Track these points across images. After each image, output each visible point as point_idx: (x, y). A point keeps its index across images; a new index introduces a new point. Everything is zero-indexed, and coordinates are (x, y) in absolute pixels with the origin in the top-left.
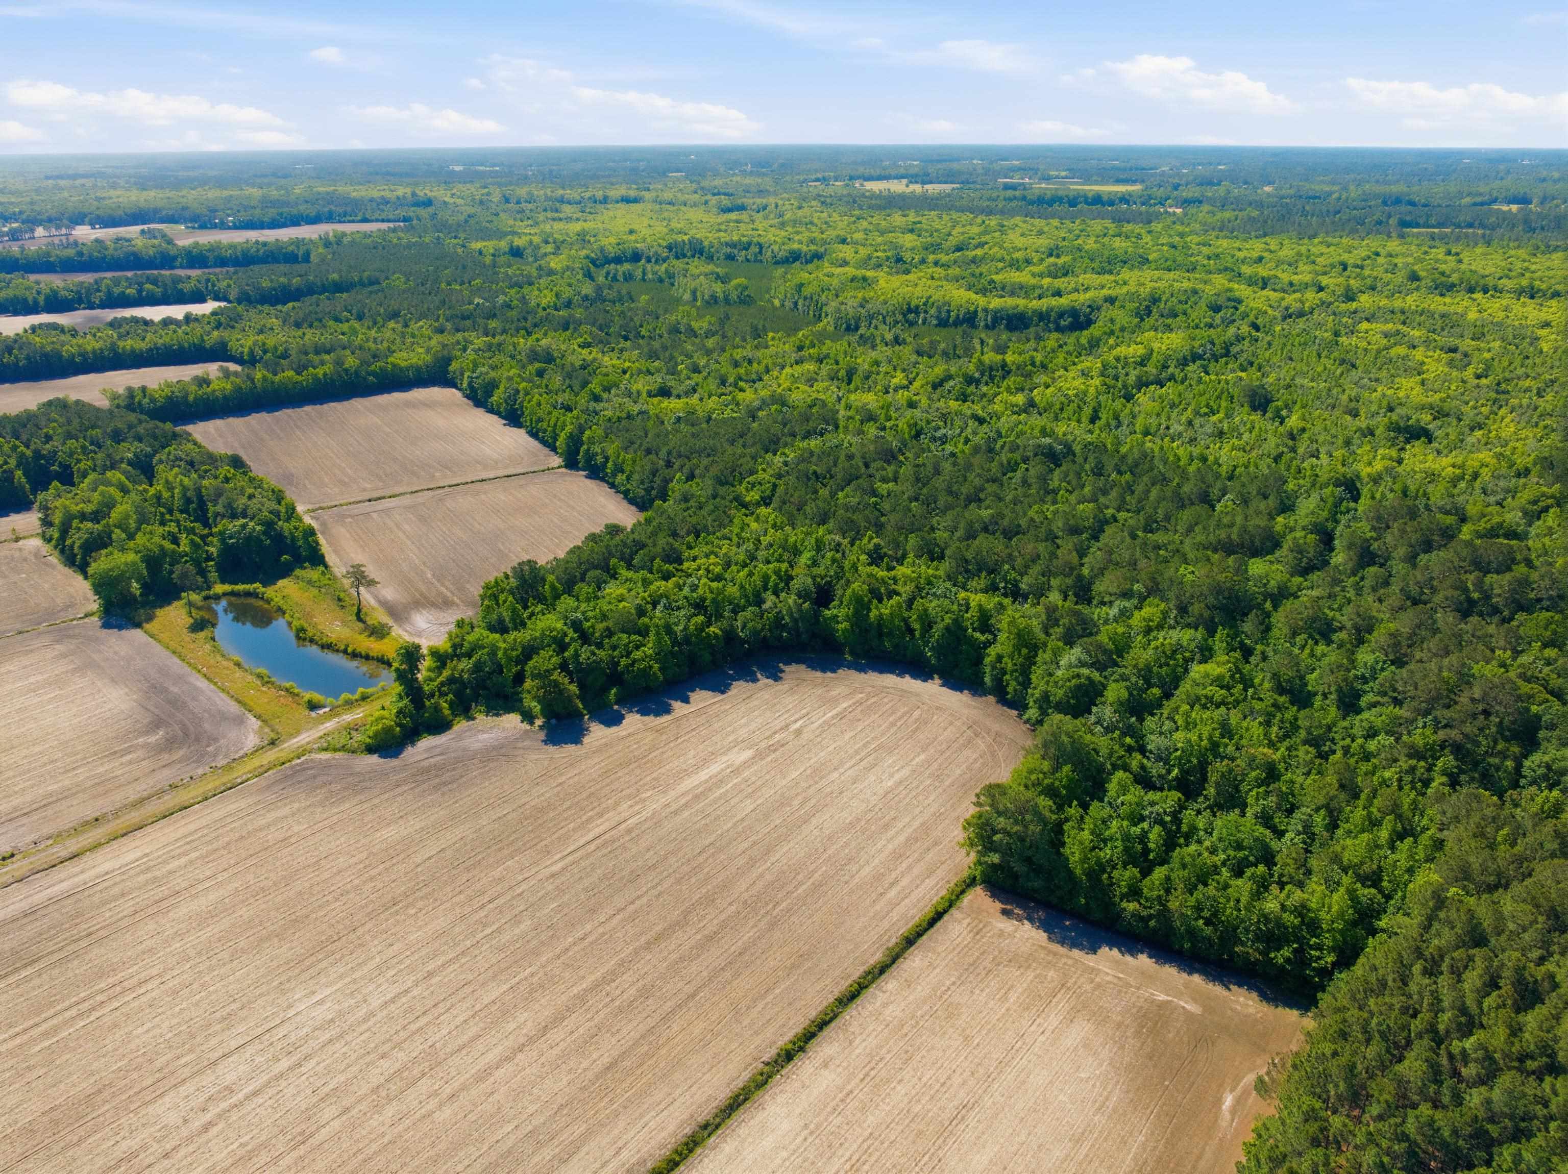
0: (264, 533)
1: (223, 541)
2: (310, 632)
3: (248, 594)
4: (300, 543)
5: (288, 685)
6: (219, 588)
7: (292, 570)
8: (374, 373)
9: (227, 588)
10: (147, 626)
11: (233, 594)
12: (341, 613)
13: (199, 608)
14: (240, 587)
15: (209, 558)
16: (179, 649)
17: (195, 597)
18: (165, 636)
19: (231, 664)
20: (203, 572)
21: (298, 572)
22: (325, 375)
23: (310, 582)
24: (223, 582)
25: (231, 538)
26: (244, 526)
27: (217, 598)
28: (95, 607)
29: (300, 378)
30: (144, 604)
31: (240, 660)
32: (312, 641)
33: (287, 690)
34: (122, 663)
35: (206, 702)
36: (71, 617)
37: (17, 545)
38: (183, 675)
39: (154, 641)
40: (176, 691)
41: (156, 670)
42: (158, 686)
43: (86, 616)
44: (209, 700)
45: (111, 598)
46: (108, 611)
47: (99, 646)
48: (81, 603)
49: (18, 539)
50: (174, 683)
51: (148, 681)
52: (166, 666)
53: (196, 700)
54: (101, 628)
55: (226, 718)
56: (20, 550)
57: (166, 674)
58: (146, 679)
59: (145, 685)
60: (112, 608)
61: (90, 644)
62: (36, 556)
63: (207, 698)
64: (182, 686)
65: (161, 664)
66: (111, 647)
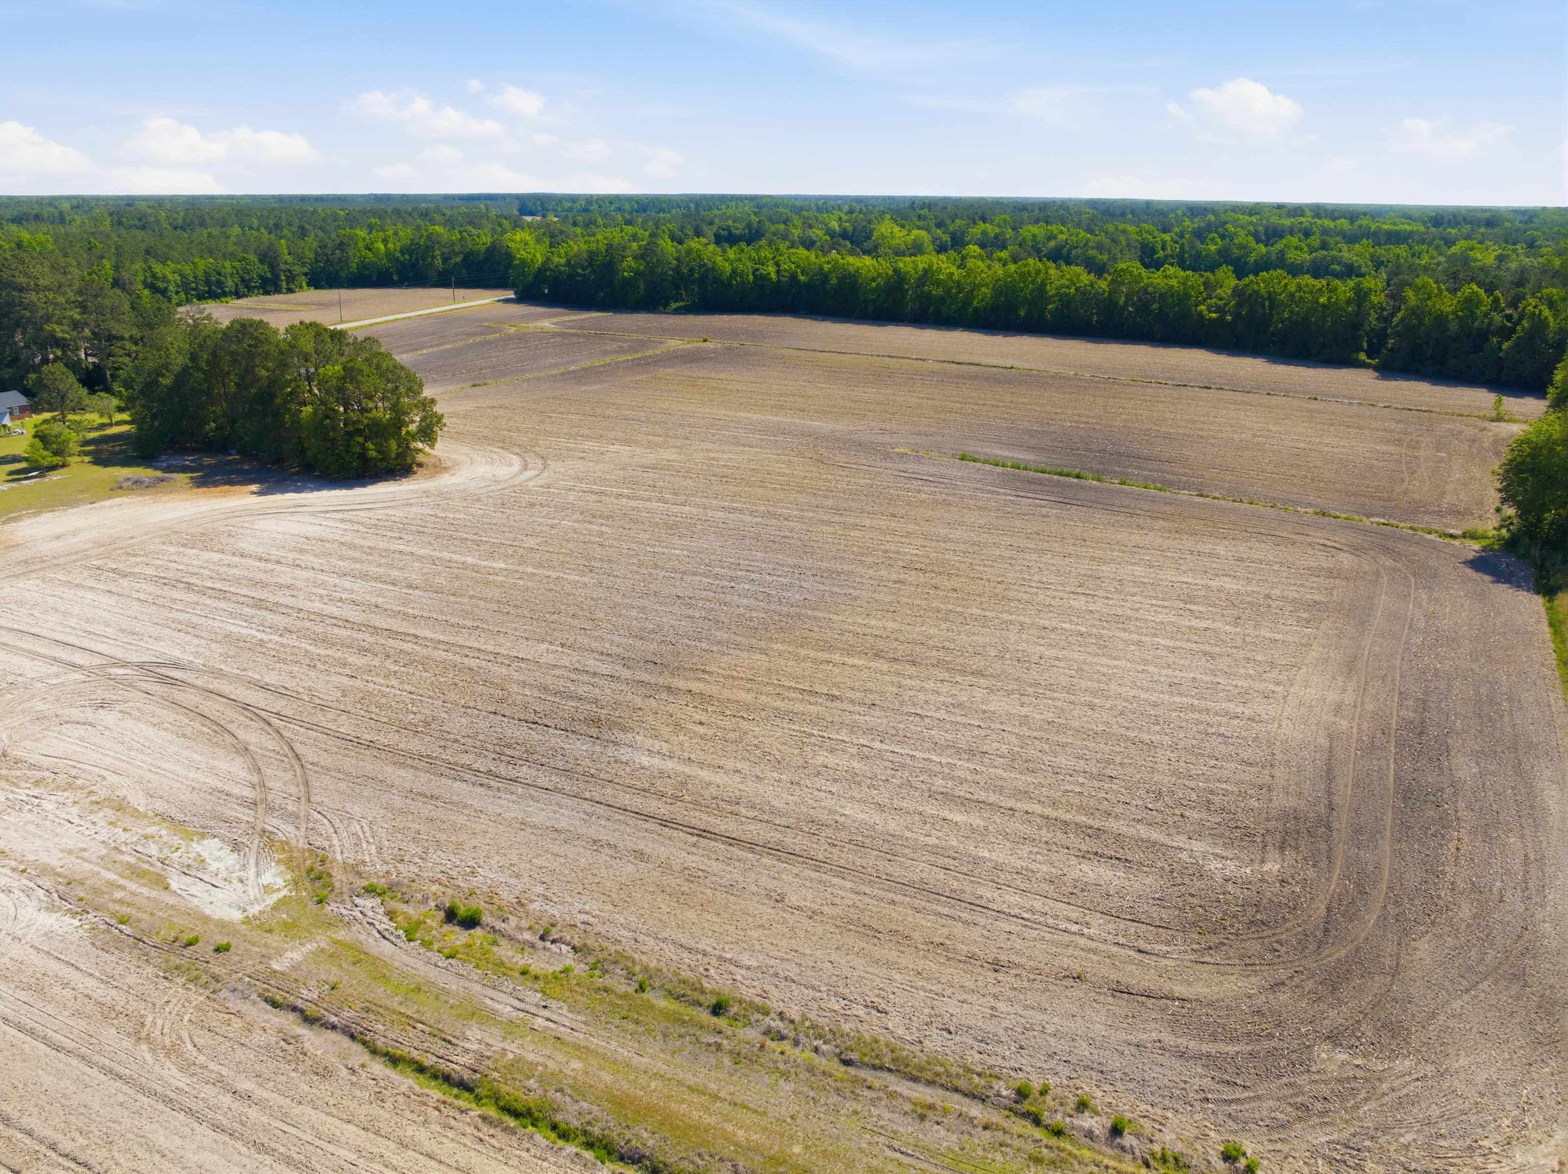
28: (1489, 525)
34: (1418, 640)
35: (1517, 865)
36: (1435, 527)
37: (1487, 424)
38: (1531, 746)
39: (1548, 636)
40: (1460, 774)
41: (1477, 693)
42: (1433, 731)
43: (1464, 536)
44: (1533, 869)
45: (1540, 520)
46: (1511, 545)
47: (1416, 589)
48: (1480, 517)
49: (1499, 419)
50: (1482, 752)
51: (1423, 706)
52: (1510, 700)
53: (1488, 839)
54: (1464, 563)
55: (1520, 977)
56: (1484, 429)
57: (1490, 720)
58: (1425, 702)
59: (1404, 713)
60: (1526, 540)
61: (1406, 578)
62: (1496, 441)
63: (1532, 856)
64: (1493, 773)
65: (1504, 689)
66: (1437, 600)
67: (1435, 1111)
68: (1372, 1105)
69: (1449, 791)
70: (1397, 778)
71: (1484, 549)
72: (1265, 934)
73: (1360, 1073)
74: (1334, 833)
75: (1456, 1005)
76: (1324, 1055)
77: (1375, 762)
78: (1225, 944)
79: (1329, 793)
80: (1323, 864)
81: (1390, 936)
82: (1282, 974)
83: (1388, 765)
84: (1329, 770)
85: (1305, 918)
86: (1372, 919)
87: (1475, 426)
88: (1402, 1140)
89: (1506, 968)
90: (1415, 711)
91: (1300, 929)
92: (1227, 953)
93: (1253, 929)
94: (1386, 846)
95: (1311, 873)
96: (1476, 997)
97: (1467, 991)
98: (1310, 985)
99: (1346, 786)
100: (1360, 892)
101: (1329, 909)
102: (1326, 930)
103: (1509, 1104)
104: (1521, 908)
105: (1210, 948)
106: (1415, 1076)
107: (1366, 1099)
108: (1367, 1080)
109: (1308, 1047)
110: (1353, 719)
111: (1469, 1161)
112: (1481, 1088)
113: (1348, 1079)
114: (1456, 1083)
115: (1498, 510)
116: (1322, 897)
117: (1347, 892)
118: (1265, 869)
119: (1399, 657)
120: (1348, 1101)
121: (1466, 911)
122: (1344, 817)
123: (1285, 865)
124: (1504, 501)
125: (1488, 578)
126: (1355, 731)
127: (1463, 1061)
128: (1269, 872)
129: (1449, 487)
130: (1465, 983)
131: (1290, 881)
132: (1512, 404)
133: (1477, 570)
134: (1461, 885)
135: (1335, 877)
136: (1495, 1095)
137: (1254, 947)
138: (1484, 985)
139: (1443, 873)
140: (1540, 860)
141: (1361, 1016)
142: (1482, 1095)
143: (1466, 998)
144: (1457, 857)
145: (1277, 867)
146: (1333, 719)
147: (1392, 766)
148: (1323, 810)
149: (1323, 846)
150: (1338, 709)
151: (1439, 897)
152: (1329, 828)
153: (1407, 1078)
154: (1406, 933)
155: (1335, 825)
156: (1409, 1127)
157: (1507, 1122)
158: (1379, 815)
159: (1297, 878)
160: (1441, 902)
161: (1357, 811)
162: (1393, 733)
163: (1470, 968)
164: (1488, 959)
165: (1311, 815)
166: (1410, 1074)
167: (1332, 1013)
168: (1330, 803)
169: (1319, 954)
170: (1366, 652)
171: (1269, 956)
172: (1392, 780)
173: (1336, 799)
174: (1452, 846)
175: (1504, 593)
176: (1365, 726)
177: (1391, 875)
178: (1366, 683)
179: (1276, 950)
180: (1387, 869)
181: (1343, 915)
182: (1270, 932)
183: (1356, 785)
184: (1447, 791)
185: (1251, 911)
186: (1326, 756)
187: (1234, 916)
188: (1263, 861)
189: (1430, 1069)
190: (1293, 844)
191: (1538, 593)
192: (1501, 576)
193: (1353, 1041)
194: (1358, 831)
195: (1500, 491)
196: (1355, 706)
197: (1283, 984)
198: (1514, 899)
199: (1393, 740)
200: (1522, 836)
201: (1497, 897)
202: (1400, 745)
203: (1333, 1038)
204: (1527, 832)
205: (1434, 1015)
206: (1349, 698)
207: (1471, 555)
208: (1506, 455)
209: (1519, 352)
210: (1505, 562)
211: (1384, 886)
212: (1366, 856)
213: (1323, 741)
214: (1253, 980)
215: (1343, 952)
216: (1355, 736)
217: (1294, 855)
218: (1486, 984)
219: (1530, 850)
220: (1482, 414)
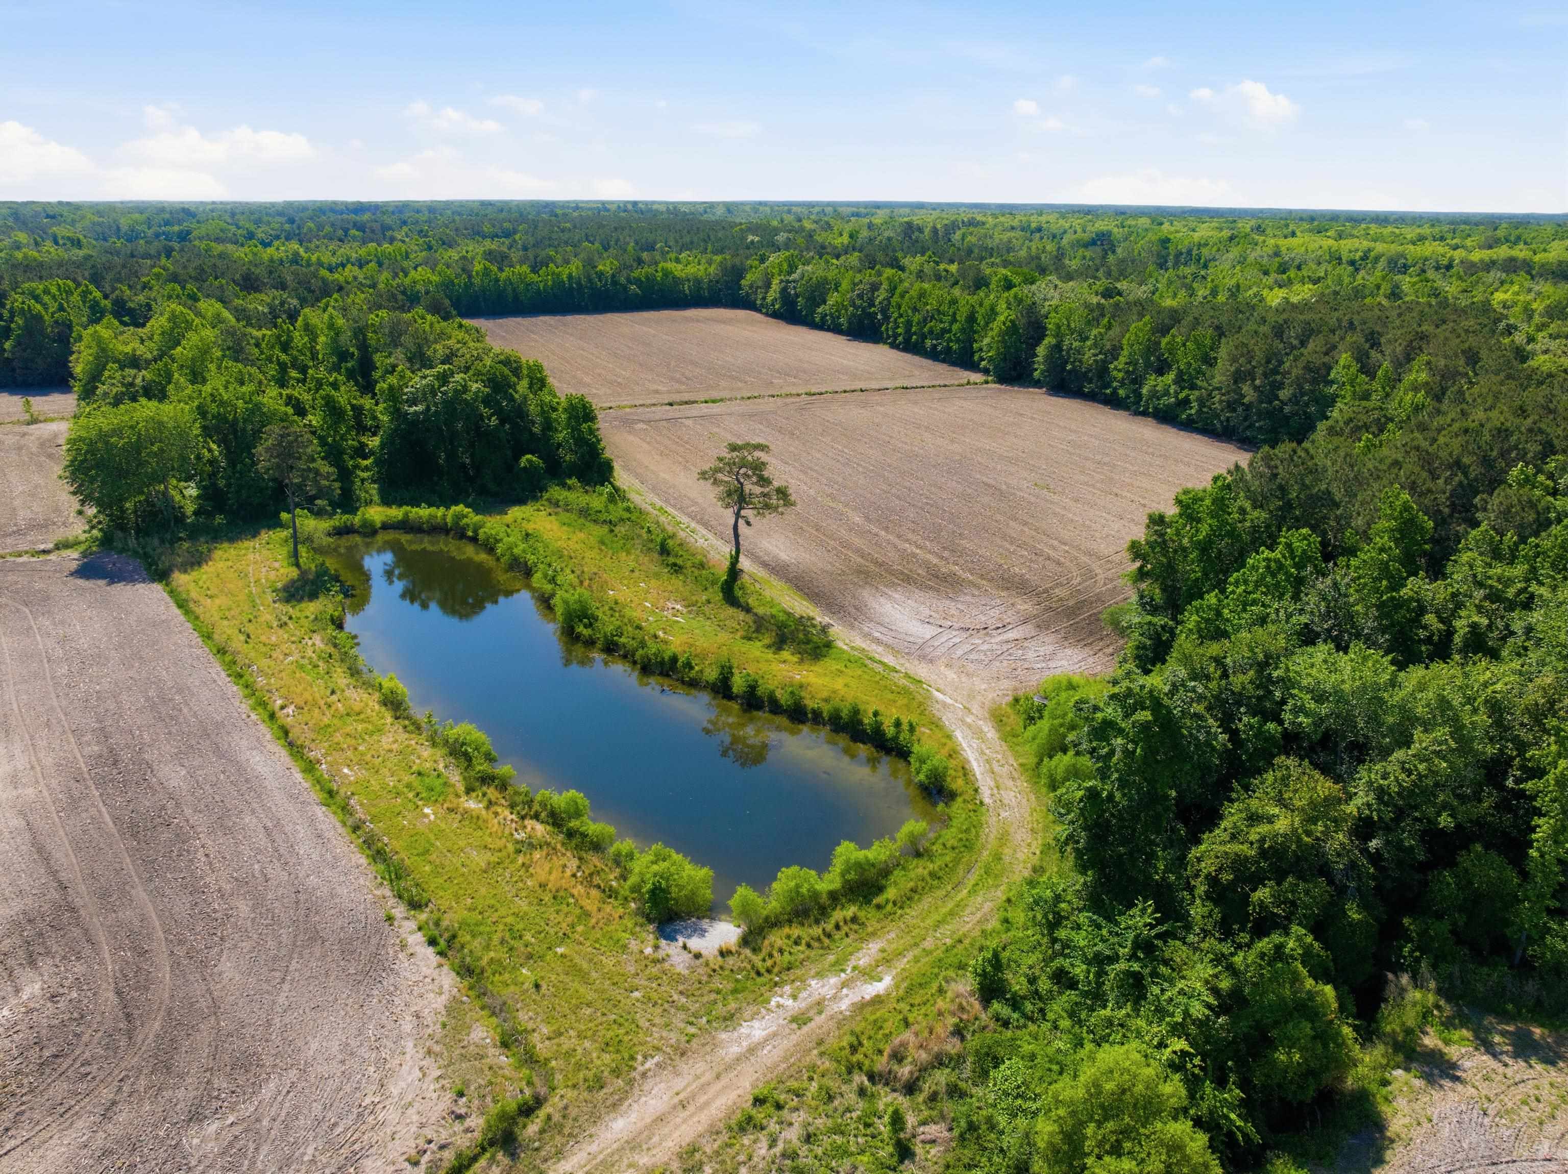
0: (487, 401)
1: (397, 414)
2: (607, 625)
3: (437, 529)
4: (561, 436)
5: (561, 799)
6: (376, 513)
7: (543, 489)
8: (638, 281)
9: (396, 513)
10: (180, 579)
11: (404, 526)
12: (677, 582)
13: (318, 550)
14: (423, 512)
15: (361, 452)
16: (237, 643)
17: (310, 525)
18: (210, 609)
19: (371, 703)
20: (345, 475)
21: (556, 492)
22: (570, 277)
23: (584, 512)
24: (386, 502)
25: (413, 402)
26: (444, 378)
27: (369, 531)
28: (78, 529)
29: (535, 277)
30: (194, 533)
31: (402, 688)
32: (611, 648)
33: (555, 819)
34: (64, 670)
35: (262, 840)
36: (22, 547)
37: (25, 428)
38: (219, 725)
39: (182, 618)
40: (173, 783)
41: (148, 699)
42: (125, 756)
43: (57, 547)
44: (276, 835)
45: (123, 511)
46: (106, 541)
47: (35, 619)
48: (64, 524)
49: (34, 421)
50: (180, 752)
51: (103, 734)
52: (180, 691)
53: (228, 831)
54: (72, 574)
55: (315, 937)
56: (24, 435)
57: (172, 718)
58: (102, 729)
59: (87, 750)
60: (120, 534)
61: (18, 610)
62: (43, 444)
63: (269, 824)
64: (201, 767)
65: (170, 684)
66: (62, 622)
67: (317, 1108)
68: (265, 1149)
69: (170, 805)
70: (116, 820)
71: (84, 554)
72: (65, 1066)
73: (236, 1130)
74: (82, 912)
75: (281, 1000)
76: (196, 1141)
77: (84, 815)
78: (23, 1112)
79: (54, 873)
80: (87, 951)
81: (191, 978)
82: (107, 1094)
83: (99, 811)
84: (40, 850)
85: (99, 1019)
86: (165, 974)
87: (15, 434)
88: (306, 1158)
89: (301, 937)
90: (98, 743)
91: (100, 1034)
92: (31, 1119)
93: (48, 1071)
94: (140, 893)
95: (79, 968)
96: (293, 980)
97: (283, 980)
98: (143, 1082)
99: (67, 855)
100: (140, 955)
101: (119, 993)
102: (128, 1016)
103: (363, 1052)
104: (284, 876)
105: (7, 1130)
106: (284, 1092)
107: (257, 1149)
108: (246, 1130)
109: (175, 1147)
110: (37, 782)
111: (364, 1127)
112: (340, 1057)
113: (231, 1145)
114: (319, 1069)
115: (80, 513)
116: (104, 986)
117: (127, 963)
118: (25, 997)
119: (53, 695)
120: (241, 1165)
121: (243, 908)
122: (82, 888)
123: (46, 978)
124: (83, 502)
125: (102, 582)
126: (46, 793)
127: (314, 1046)
128: (33, 997)
129: (16, 503)
130: (278, 974)
131: (61, 991)
132: (41, 403)
133: (88, 578)
134: (227, 887)
135: (107, 955)
136: (352, 1054)
137: (59, 1089)
138: (294, 965)
139: (206, 885)
140: (278, 824)
141: (208, 1074)
142: (343, 1062)
143: (286, 987)
144: (210, 863)
145: (37, 986)
146: (15, 793)
147: (104, 809)
148: (55, 895)
149: (77, 932)
150: (14, 780)
151: (215, 911)
152: (73, 910)
153: (280, 1098)
154: (204, 964)
155: (78, 902)
156: (306, 1142)
157: (372, 1069)
158: (118, 866)
159: (67, 983)
160: (219, 915)
161: (92, 875)
162: (86, 776)
163: (275, 959)
164: (284, 938)
165: (46, 907)
166: (280, 1092)
167: (181, 1093)
168: (60, 883)
169: (134, 1044)
170: (15, 706)
171: (82, 1087)
172: (111, 824)
173: (63, 876)
174: (200, 854)
175: (123, 592)
176: (54, 783)
177: (159, 917)
178: (32, 738)
179: (88, 1074)
180: (154, 917)
181: (136, 990)
182: (69, 1061)
183: (77, 849)
184: (169, 805)
185: (34, 1054)
186: (27, 836)
187: (17, 1073)
188: (17, 991)
189: (293, 1074)
190: (42, 951)
191: (153, 581)
192: (113, 577)
193: (215, 1104)
194: (104, 895)
195: (74, 493)
196: (32, 768)
197: (114, 1103)
198: (276, 872)
199: (90, 783)
200: (253, 812)
201: (261, 879)
202: (101, 783)
203: (196, 1117)
204: (255, 805)
205: (269, 1024)
206: (21, 762)
207: (74, 565)
208: (64, 455)
209: (24, 350)
210: (112, 560)
211: (160, 934)
212: (127, 914)
213: (17, 822)
214: (80, 1124)
215: (157, 1025)
216: (49, 800)
217: (50, 961)
218: (294, 962)
219: (265, 820)
220: (15, 419)
